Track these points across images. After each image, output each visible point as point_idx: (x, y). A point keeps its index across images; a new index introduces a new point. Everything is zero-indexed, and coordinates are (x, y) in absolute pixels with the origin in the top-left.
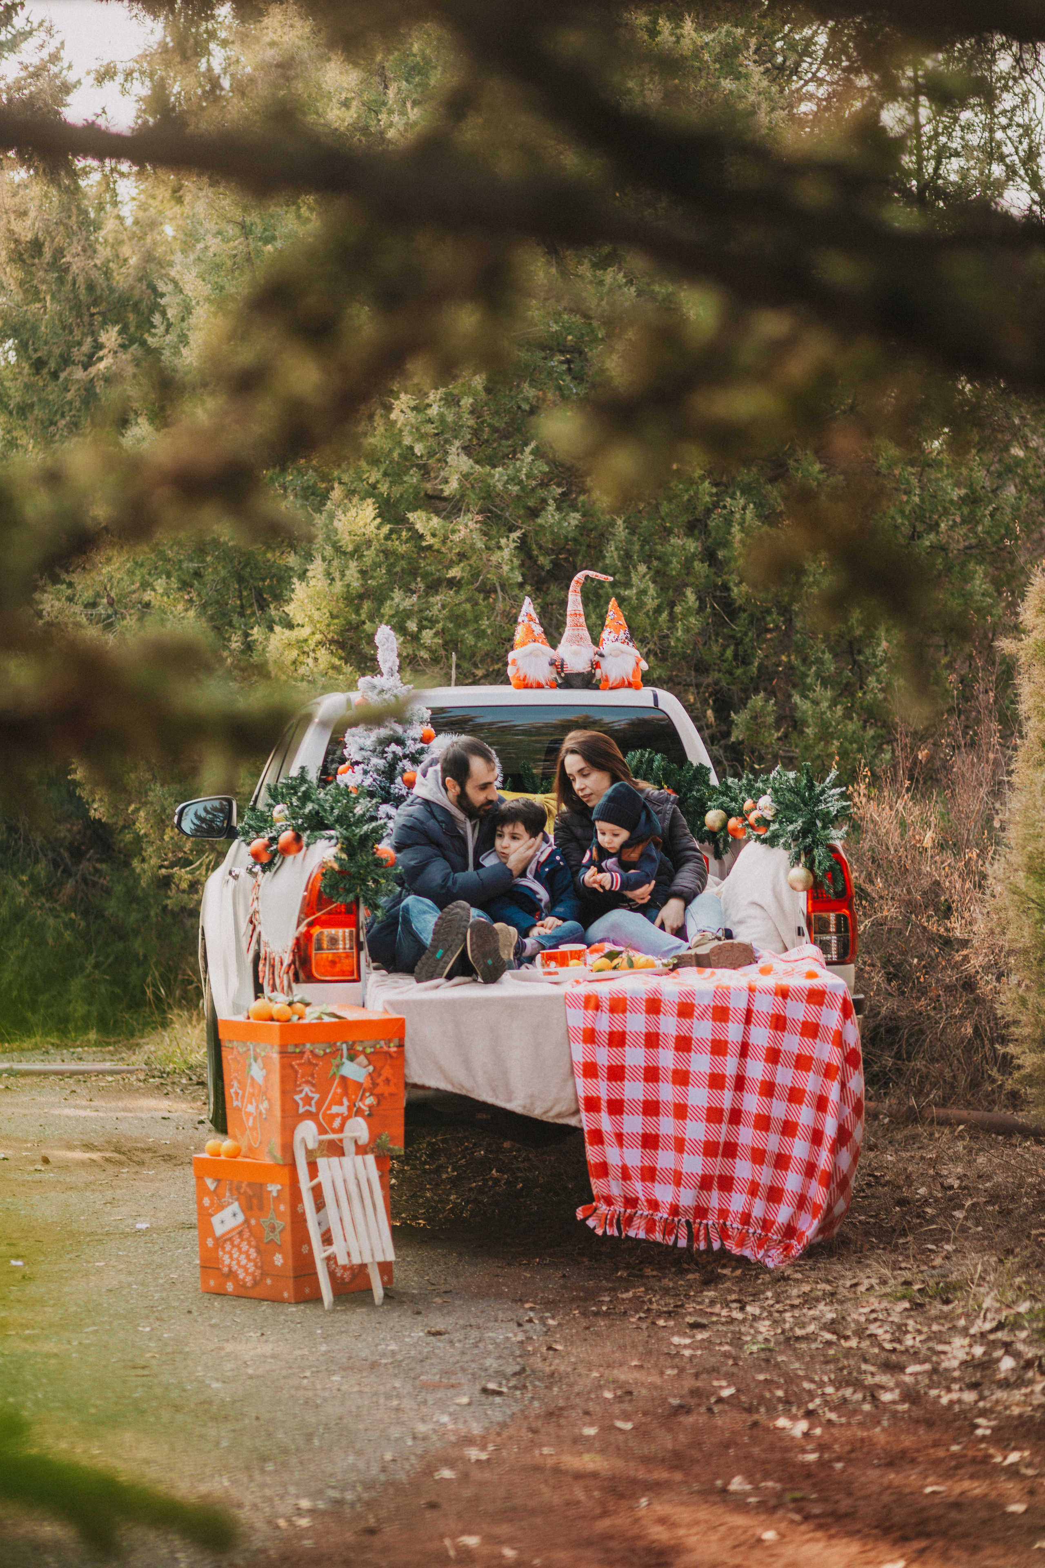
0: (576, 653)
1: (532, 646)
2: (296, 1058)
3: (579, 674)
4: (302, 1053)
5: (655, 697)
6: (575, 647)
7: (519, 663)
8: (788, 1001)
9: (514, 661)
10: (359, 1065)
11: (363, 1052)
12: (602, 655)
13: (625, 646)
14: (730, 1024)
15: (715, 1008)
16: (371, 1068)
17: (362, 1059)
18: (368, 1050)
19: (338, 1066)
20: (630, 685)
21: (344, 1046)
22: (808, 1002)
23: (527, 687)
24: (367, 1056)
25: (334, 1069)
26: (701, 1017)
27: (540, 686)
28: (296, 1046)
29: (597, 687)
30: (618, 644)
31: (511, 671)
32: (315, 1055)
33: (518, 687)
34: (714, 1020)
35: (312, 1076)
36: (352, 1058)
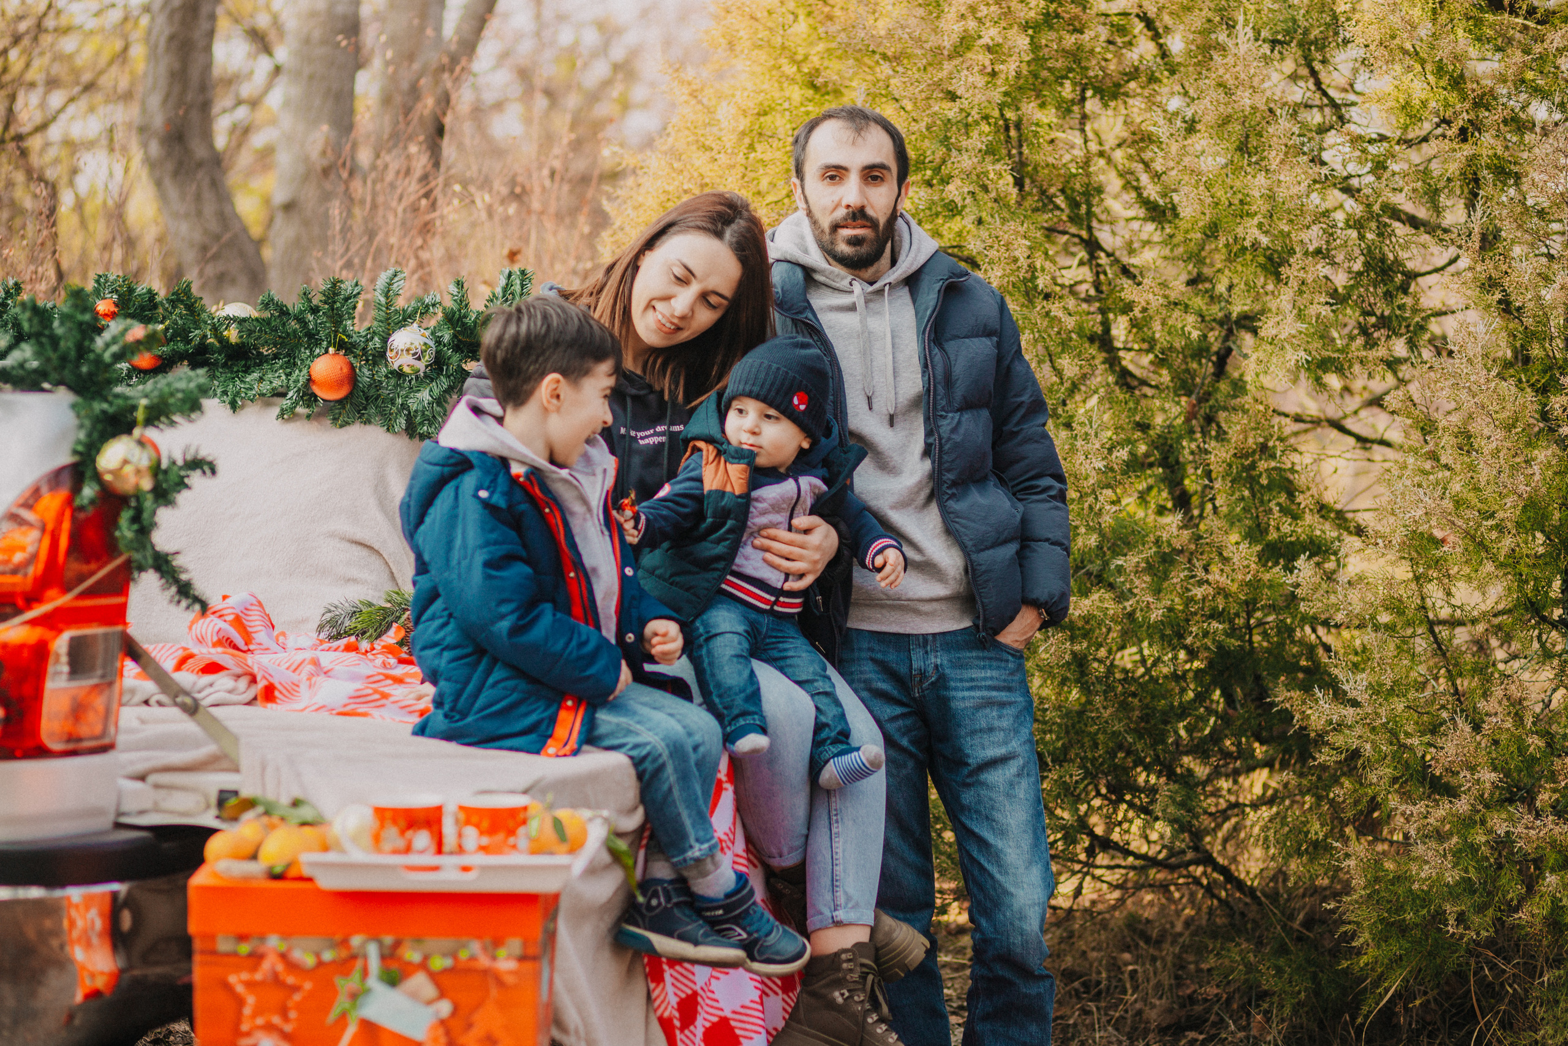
2: (238, 969)
4: (256, 958)
10: (414, 996)
11: (423, 966)
16: (445, 1008)
17: (419, 982)
18: (438, 963)
19: (354, 996)
21: (373, 951)
24: (434, 977)
25: (341, 1004)
28: (242, 938)
32: (293, 966)
35: (284, 1013)
36: (393, 980)
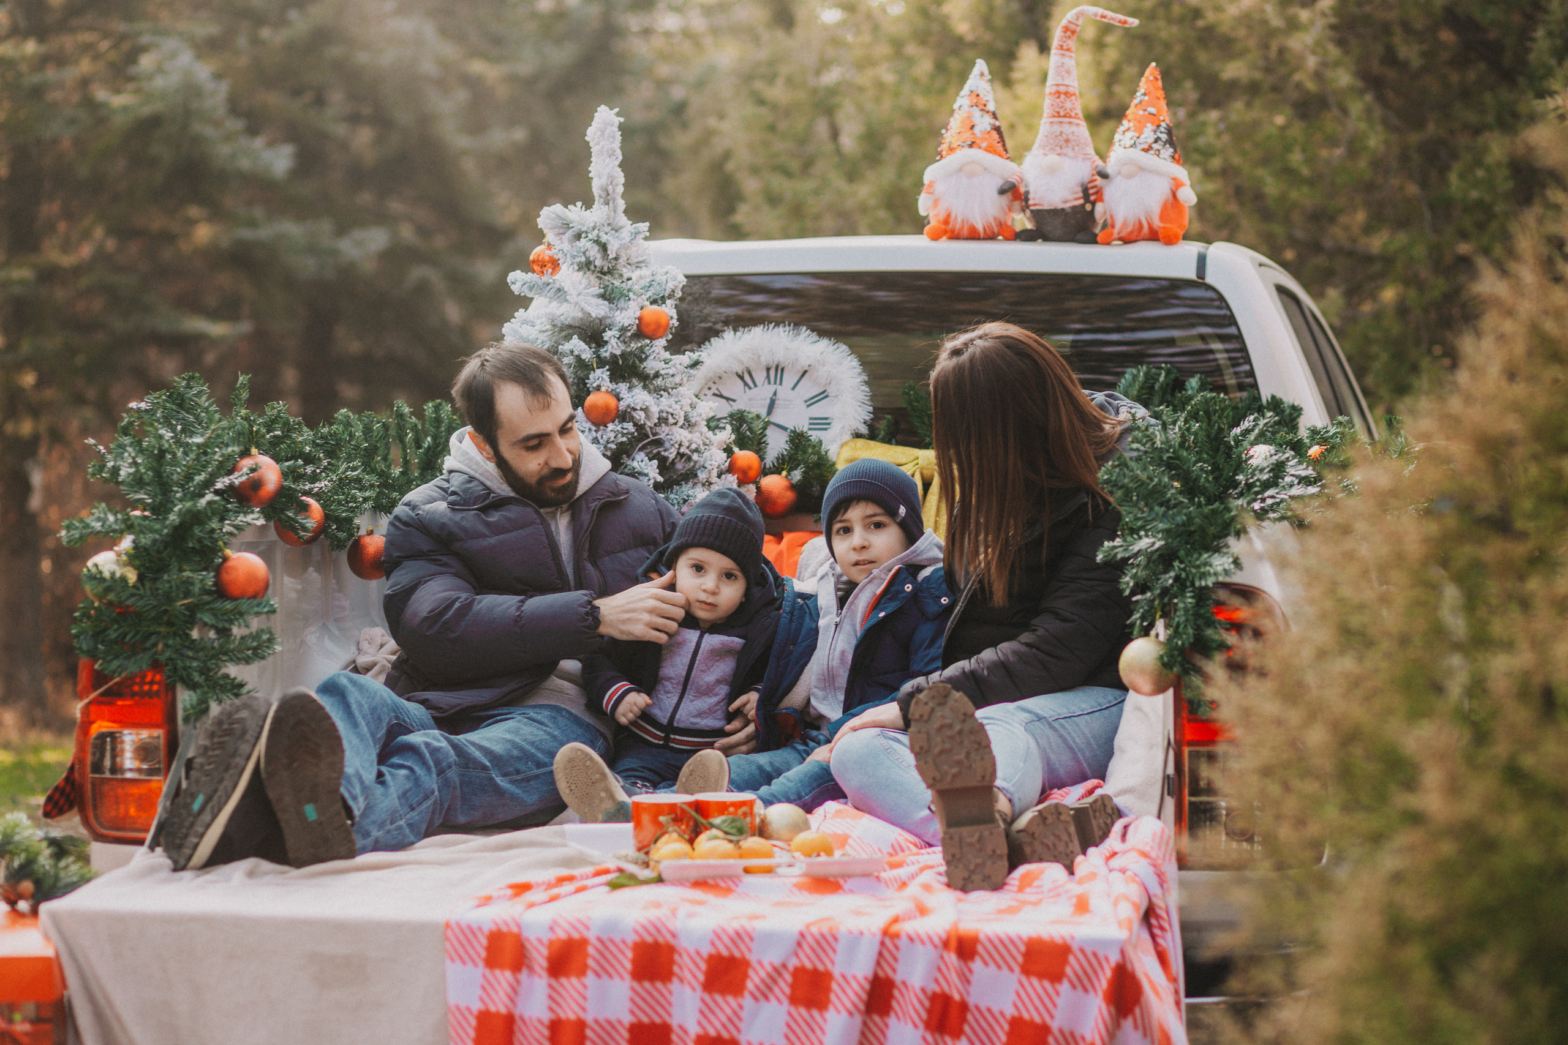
0: (1052, 171)
1: (964, 154)
3: (1055, 212)
5: (1202, 260)
6: (1053, 158)
7: (939, 188)
8: (977, 965)
9: (931, 184)
12: (1104, 176)
13: (1149, 159)
14: (831, 1014)
15: (799, 973)
20: (1154, 236)
22: (1026, 970)
23: (955, 236)
26: (764, 994)
27: (973, 235)
29: (1093, 240)
30: (1137, 154)
31: (924, 205)
33: (935, 237)
34: (794, 1000)
